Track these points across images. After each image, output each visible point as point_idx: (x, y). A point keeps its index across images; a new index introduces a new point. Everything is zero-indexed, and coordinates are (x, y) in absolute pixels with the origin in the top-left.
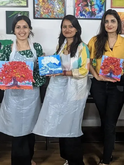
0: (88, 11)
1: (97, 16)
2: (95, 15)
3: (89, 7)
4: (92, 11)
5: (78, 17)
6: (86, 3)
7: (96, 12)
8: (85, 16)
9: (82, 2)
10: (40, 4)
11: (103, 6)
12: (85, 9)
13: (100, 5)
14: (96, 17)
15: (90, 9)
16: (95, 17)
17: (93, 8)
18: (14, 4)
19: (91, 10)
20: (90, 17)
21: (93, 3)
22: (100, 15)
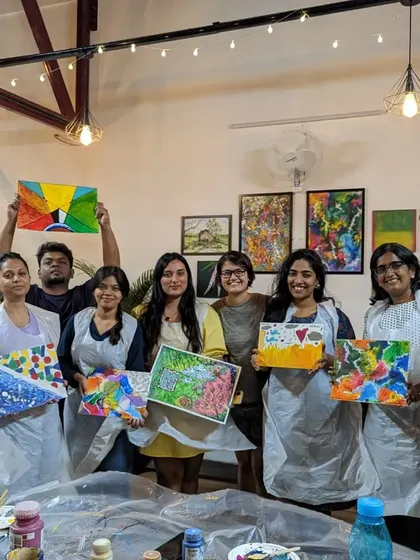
0: (331, 258)
1: (348, 267)
2: (345, 265)
3: (333, 251)
4: (337, 258)
6: (327, 245)
7: (345, 259)
9: (321, 243)
10: (250, 250)
11: (357, 249)
13: (352, 248)
14: (345, 268)
15: (334, 254)
16: (344, 270)
17: (341, 254)
18: (209, 251)
19: (335, 257)
20: (334, 270)
21: (339, 244)
22: (352, 265)
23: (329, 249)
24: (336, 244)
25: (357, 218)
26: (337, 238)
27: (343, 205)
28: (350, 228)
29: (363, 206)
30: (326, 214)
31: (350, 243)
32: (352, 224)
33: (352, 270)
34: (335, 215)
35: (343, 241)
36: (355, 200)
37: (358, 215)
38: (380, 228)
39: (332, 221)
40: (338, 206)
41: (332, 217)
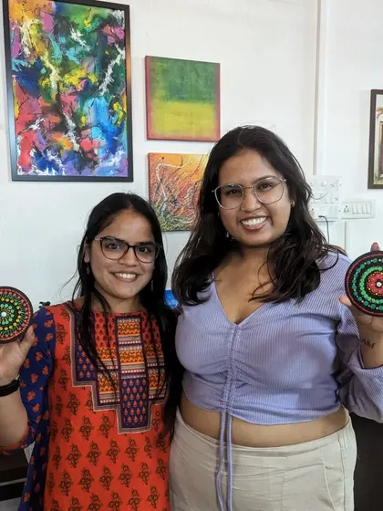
0: (66, 148)
1: (103, 168)
2: (96, 163)
3: (71, 133)
4: (81, 148)
5: (31, 172)
6: (57, 120)
7: (96, 152)
8: (57, 169)
9: (44, 114)
11: (120, 131)
12: (55, 141)
13: (111, 129)
14: (97, 170)
15: (73, 140)
16: (96, 173)
17: (87, 139)
19: (77, 147)
20: (75, 173)
21: (83, 119)
22: (111, 164)
23: (62, 128)
24: (76, 118)
25: (115, 68)
26: (77, 106)
27: (86, 36)
28: (104, 87)
29: (125, 43)
30: (49, 47)
31: (104, 119)
32: (108, 79)
33: (112, 173)
34: (71, 54)
35: (90, 112)
36: (111, 27)
37: (118, 61)
38: (160, 92)
39: (65, 67)
40: (76, 35)
41: (65, 58)
